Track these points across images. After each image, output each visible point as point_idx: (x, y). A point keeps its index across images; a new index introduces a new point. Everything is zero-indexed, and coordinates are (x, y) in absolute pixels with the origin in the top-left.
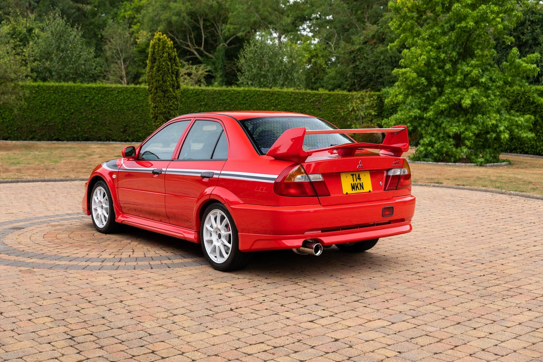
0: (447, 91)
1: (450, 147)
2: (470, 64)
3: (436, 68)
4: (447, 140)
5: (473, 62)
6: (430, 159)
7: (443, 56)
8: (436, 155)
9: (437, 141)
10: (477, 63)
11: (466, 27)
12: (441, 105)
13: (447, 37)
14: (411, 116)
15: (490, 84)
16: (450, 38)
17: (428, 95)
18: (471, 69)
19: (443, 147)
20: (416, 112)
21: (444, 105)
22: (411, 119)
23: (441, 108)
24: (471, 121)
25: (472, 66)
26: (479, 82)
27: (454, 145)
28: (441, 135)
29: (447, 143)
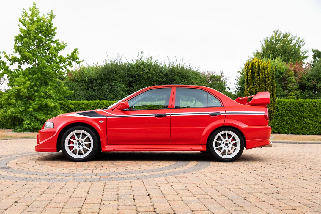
0: (36, 100)
1: (39, 125)
2: (47, 88)
3: (29, 88)
4: (36, 122)
5: (49, 88)
6: (28, 131)
7: (33, 83)
8: (32, 129)
9: (31, 123)
10: (51, 88)
11: (49, 72)
12: (35, 106)
13: (36, 75)
14: (20, 110)
15: (55, 98)
16: (38, 76)
17: (25, 101)
18: (48, 90)
19: (35, 125)
20: (23, 108)
21: (36, 106)
22: (19, 112)
23: (35, 107)
24: (47, 113)
25: (48, 89)
26: (51, 96)
27: (40, 124)
28: (33, 119)
29: (37, 123)
